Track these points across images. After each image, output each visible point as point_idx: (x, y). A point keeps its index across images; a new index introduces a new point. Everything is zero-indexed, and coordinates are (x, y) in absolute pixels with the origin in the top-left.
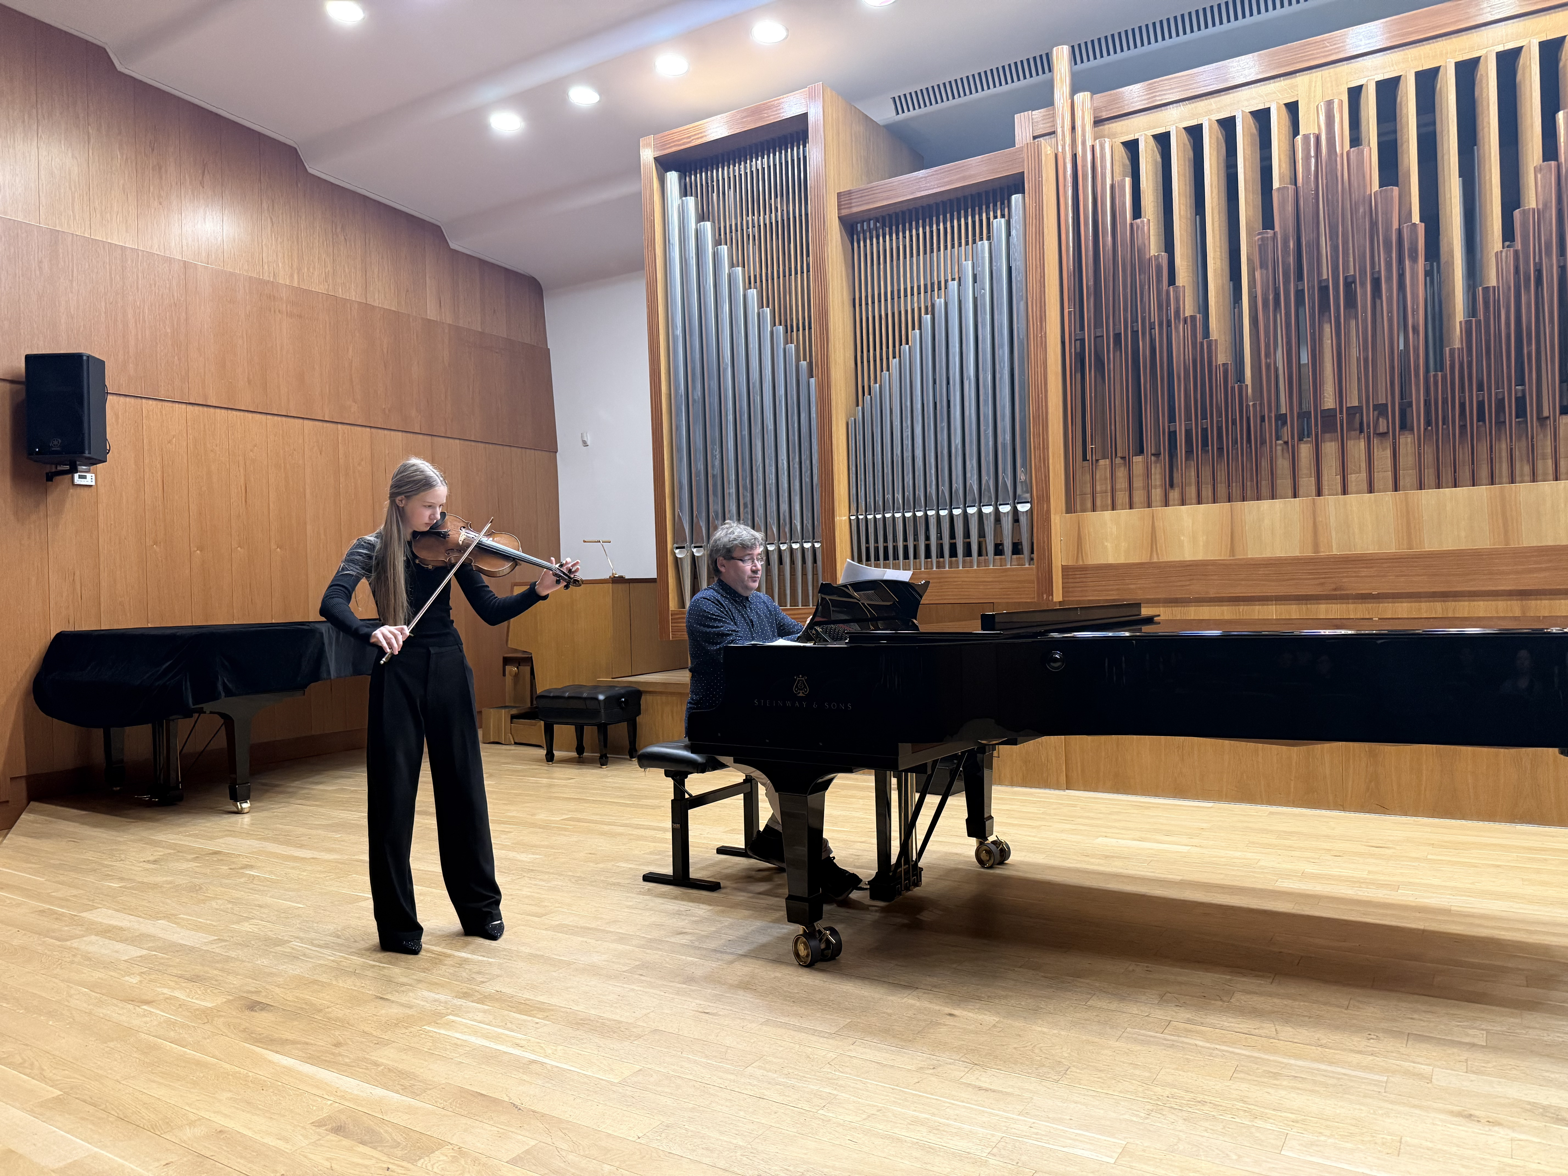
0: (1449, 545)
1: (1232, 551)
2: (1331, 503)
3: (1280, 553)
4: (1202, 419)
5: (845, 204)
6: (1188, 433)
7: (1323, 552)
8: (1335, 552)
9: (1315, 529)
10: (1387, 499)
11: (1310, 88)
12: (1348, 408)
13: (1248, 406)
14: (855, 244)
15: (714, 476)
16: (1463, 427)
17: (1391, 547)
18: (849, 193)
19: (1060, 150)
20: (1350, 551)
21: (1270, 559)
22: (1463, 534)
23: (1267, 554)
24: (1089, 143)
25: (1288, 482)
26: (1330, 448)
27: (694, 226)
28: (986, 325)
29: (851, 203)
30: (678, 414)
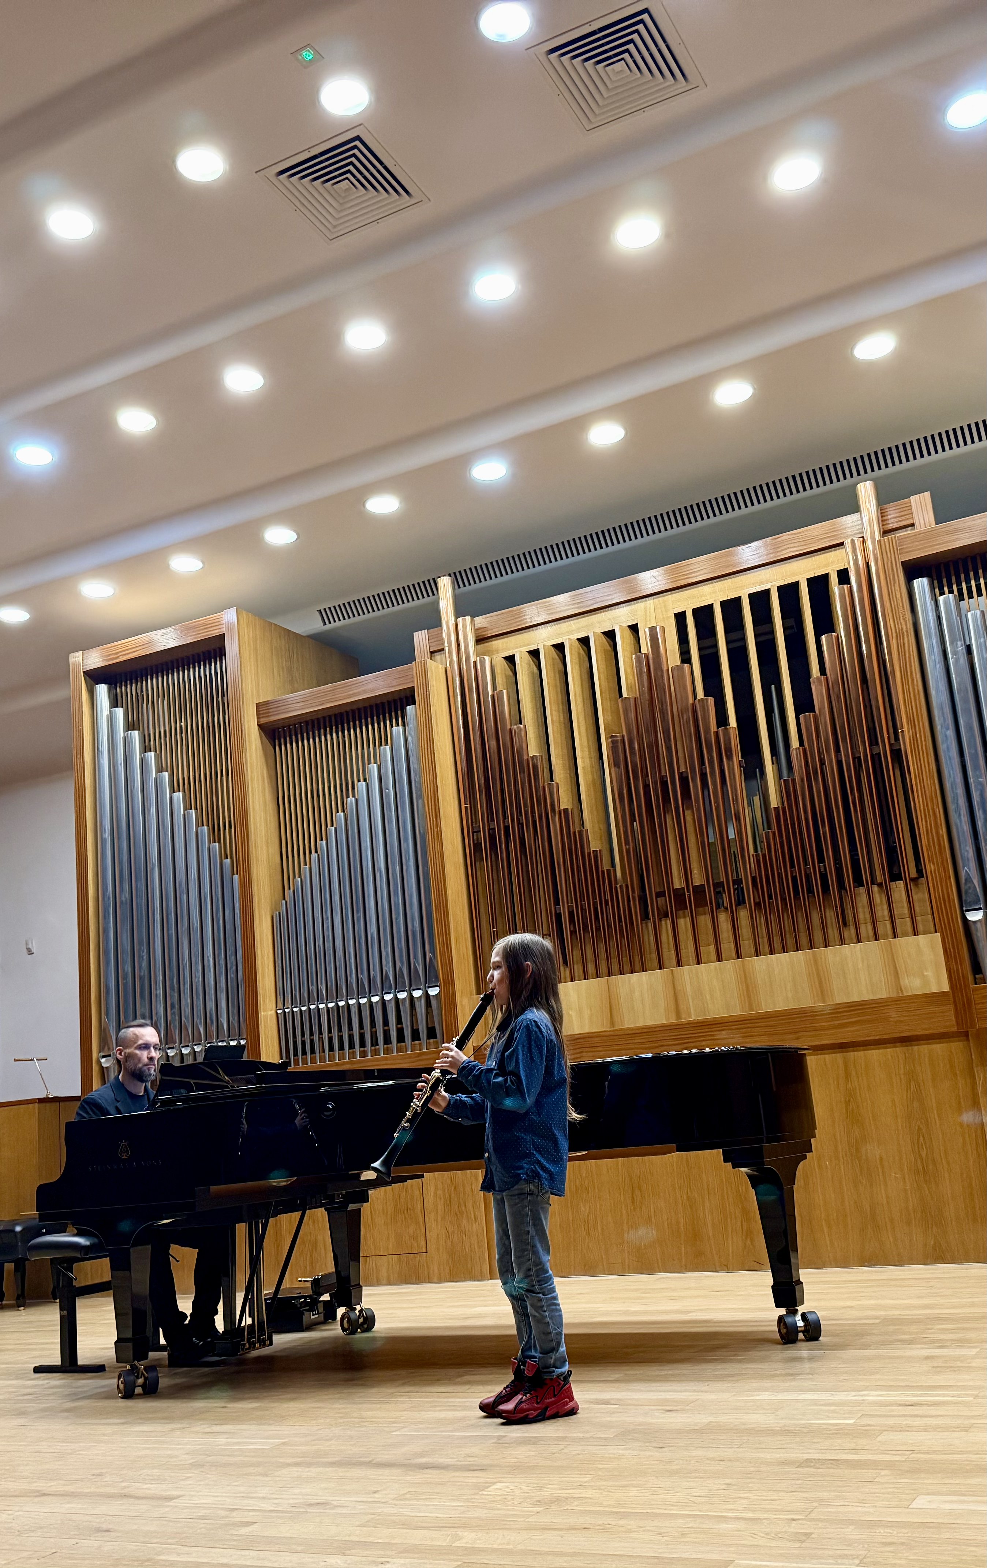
0: (781, 1006)
1: (612, 1023)
2: (688, 973)
3: (650, 1023)
4: (581, 901)
5: (263, 714)
6: (571, 914)
7: (685, 1018)
8: (694, 1018)
9: (676, 997)
10: (730, 966)
11: (646, 614)
12: (693, 887)
13: (616, 888)
14: (277, 748)
15: (141, 978)
16: (783, 899)
17: (737, 1010)
18: (267, 703)
19: (448, 665)
20: (705, 1016)
21: (642, 1028)
22: (790, 995)
23: (640, 1023)
24: (472, 660)
25: (654, 956)
26: (684, 924)
27: (122, 735)
28: (392, 822)
29: (269, 713)
30: (106, 917)
